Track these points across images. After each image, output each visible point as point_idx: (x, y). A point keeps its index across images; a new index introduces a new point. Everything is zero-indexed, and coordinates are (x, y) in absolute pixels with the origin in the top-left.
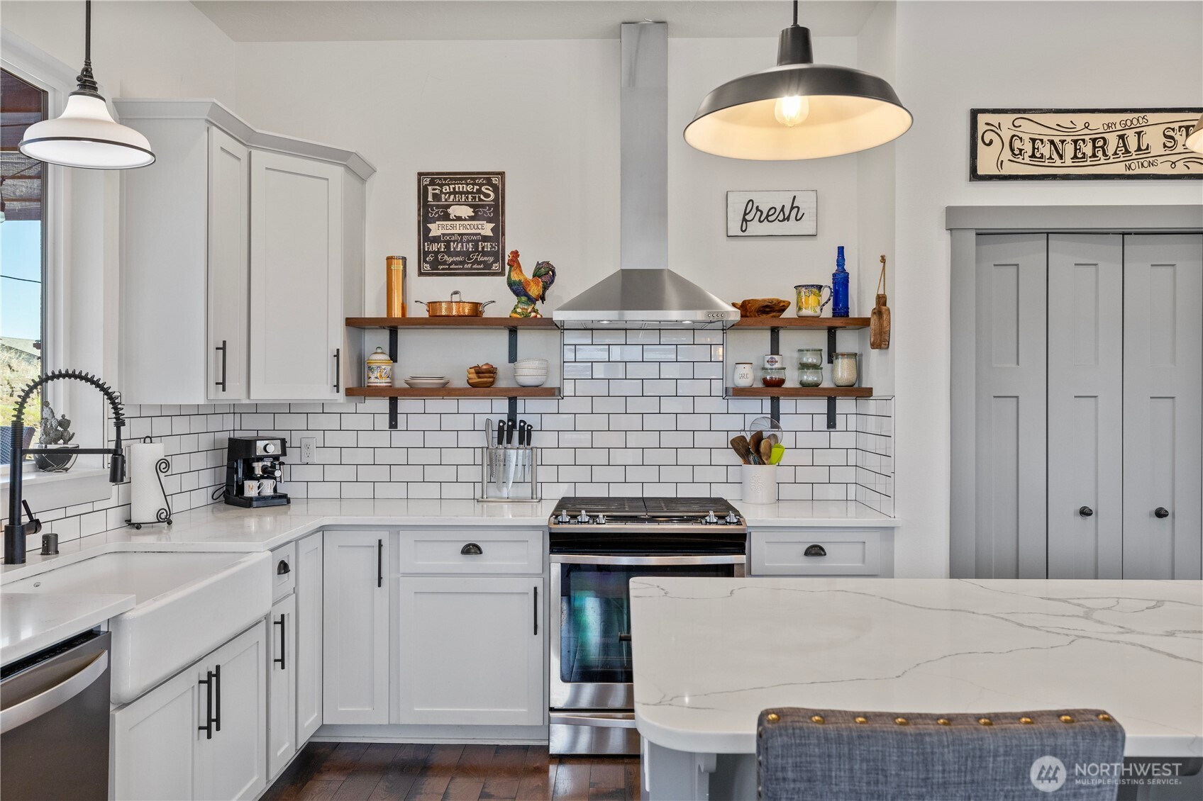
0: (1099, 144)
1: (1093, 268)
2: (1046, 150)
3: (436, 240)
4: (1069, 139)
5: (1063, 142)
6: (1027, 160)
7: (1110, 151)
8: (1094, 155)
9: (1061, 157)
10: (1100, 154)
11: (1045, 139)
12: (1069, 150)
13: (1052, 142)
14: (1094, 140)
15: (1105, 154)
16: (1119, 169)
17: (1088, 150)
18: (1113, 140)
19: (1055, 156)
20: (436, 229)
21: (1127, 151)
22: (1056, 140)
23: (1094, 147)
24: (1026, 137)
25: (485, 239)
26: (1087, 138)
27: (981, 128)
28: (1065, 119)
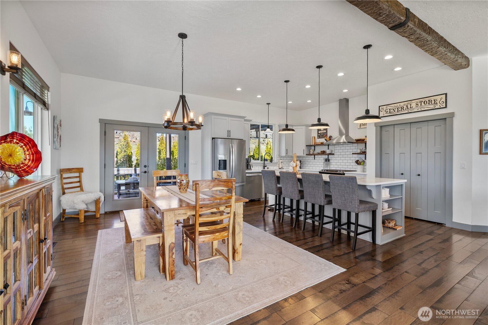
0: (402, 108)
1: (404, 130)
2: (392, 111)
3: (319, 134)
4: (396, 108)
5: (395, 109)
6: (389, 113)
7: (404, 109)
8: (401, 110)
9: (395, 111)
10: (402, 110)
11: (392, 109)
12: (396, 110)
13: (393, 109)
14: (401, 107)
15: (403, 110)
16: (407, 112)
17: (400, 109)
18: (405, 107)
19: (394, 111)
20: (319, 132)
21: (408, 108)
22: (394, 109)
23: (401, 109)
24: (388, 109)
25: (325, 133)
26: (400, 107)
27: (380, 109)
28: (396, 105)
